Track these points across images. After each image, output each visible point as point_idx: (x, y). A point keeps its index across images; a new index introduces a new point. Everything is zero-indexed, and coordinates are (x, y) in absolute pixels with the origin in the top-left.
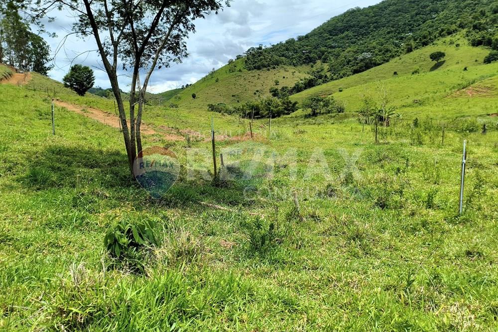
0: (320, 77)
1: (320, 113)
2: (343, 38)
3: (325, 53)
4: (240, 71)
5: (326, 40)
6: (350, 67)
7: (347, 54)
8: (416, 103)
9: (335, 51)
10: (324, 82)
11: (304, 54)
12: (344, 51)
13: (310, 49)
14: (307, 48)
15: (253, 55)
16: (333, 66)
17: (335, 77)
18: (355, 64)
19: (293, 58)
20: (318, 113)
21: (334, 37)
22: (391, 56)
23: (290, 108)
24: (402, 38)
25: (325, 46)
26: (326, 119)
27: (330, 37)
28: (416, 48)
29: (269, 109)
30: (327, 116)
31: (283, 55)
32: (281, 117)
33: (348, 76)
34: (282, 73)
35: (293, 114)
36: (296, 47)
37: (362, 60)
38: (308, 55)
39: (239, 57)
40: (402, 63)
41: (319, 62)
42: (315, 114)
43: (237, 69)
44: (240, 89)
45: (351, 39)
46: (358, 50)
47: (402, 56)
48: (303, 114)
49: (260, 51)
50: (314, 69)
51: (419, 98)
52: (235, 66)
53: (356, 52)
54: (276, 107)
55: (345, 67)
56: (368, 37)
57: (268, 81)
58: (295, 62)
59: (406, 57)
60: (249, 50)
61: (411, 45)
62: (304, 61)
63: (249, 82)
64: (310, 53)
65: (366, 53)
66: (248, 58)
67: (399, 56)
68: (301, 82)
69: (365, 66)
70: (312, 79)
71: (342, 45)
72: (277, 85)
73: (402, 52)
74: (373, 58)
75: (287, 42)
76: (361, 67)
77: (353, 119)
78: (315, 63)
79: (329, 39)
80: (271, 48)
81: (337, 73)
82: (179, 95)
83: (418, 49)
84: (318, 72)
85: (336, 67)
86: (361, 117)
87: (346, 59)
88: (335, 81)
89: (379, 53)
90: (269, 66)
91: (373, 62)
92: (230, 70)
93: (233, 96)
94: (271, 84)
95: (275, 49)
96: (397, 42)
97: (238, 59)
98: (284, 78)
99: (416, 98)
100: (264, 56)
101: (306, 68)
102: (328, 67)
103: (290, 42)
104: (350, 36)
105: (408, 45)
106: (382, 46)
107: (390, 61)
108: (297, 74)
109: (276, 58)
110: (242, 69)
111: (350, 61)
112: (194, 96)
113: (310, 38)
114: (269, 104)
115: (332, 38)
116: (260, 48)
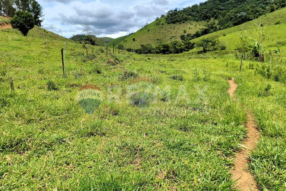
0: (212, 28)
1: (209, 50)
2: (228, 4)
3: (217, 13)
4: (163, 24)
5: (217, 5)
6: (232, 22)
7: (231, 14)
8: (280, 44)
9: (223, 12)
10: (214, 31)
11: (203, 13)
12: (228, 12)
13: (207, 11)
14: (205, 10)
15: (171, 14)
16: (221, 21)
17: (222, 28)
18: (236, 20)
19: (196, 16)
20: (207, 50)
21: (222, 4)
22: (259, 14)
23: (189, 47)
24: (267, 4)
25: (217, 9)
26: (211, 54)
27: (220, 3)
28: (277, 9)
29: (175, 48)
30: (213, 52)
31: (190, 15)
32: (183, 53)
33: (230, 27)
34: (189, 26)
35: (191, 51)
36: (198, 9)
37: (240, 17)
38: (205, 15)
39: (162, 16)
40: (267, 19)
41: (212, 19)
42: (205, 51)
43: (161, 23)
44: (162, 35)
45: (233, 5)
46: (238, 11)
47: (267, 14)
48: (197, 51)
49: (176, 12)
50: (209, 23)
51: (281, 40)
52: (160, 22)
53: (236, 13)
54: (180, 46)
55: (229, 22)
56: (245, 3)
57: (180, 31)
58: (197, 18)
59: (270, 15)
60: (169, 12)
61: (273, 7)
62: (203, 18)
63: (168, 31)
64: (207, 13)
65: (242, 13)
66: (168, 16)
67: (265, 14)
68: (199, 31)
69: (241, 21)
70: (206, 29)
71: (227, 8)
72: (185, 33)
73: (267, 11)
74: (247, 16)
75: (193, 7)
76: (239, 22)
77: (231, 55)
78: (210, 19)
79: (219, 4)
80: (183, 10)
81: (223, 25)
82: (126, 39)
83: (278, 9)
84: (212, 25)
85: (223, 22)
86: (238, 54)
87: (229, 17)
88: (222, 30)
89: (251, 13)
90: (181, 21)
91: (247, 18)
92: (156, 24)
93: (157, 40)
94: (181, 33)
95: (185, 11)
96: (263, 6)
97: (162, 17)
98: (190, 28)
99: (279, 40)
100: (178, 15)
101: (204, 23)
102: (218, 22)
103: (195, 6)
104: (233, 3)
105: (271, 7)
106: (253, 9)
107: (259, 18)
108: (198, 26)
109: (185, 16)
110: (164, 23)
111: (232, 18)
112: (134, 40)
113: (207, 4)
114: (175, 44)
115: (221, 4)
116: (176, 10)
